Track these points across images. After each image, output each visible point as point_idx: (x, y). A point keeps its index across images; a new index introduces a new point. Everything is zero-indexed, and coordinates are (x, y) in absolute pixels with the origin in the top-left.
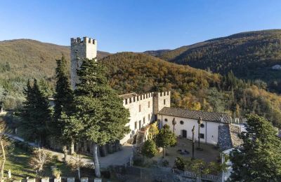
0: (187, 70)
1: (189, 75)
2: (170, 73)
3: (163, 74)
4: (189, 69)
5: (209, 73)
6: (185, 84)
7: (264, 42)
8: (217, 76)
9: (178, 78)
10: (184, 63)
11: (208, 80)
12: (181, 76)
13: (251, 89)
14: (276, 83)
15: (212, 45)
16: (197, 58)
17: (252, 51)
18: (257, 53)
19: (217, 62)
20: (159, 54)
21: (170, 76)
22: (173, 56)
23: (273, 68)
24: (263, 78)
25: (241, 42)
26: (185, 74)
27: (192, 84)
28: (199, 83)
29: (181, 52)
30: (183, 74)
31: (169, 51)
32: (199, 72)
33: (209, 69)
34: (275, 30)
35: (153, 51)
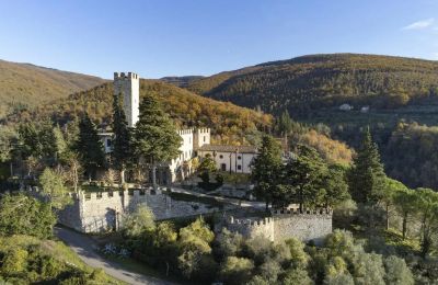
0: (229, 109)
1: (232, 116)
2: (205, 112)
3: (194, 114)
4: (231, 107)
5: (259, 114)
6: (225, 128)
7: (334, 72)
8: (268, 118)
9: (216, 119)
10: (225, 99)
11: (256, 123)
12: (219, 117)
13: (308, 135)
14: (341, 127)
15: (265, 71)
16: (244, 92)
17: (317, 85)
18: (324, 88)
19: (272, 98)
20: (186, 82)
21: (205, 117)
22: (208, 88)
23: (341, 108)
24: (328, 122)
25: (305, 69)
26: (225, 115)
27: (235, 128)
28: (244, 127)
29: (221, 82)
30: (222, 114)
31: (201, 79)
32: (245, 112)
33: (259, 108)
34: (351, 55)
35: (177, 78)
